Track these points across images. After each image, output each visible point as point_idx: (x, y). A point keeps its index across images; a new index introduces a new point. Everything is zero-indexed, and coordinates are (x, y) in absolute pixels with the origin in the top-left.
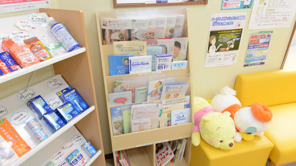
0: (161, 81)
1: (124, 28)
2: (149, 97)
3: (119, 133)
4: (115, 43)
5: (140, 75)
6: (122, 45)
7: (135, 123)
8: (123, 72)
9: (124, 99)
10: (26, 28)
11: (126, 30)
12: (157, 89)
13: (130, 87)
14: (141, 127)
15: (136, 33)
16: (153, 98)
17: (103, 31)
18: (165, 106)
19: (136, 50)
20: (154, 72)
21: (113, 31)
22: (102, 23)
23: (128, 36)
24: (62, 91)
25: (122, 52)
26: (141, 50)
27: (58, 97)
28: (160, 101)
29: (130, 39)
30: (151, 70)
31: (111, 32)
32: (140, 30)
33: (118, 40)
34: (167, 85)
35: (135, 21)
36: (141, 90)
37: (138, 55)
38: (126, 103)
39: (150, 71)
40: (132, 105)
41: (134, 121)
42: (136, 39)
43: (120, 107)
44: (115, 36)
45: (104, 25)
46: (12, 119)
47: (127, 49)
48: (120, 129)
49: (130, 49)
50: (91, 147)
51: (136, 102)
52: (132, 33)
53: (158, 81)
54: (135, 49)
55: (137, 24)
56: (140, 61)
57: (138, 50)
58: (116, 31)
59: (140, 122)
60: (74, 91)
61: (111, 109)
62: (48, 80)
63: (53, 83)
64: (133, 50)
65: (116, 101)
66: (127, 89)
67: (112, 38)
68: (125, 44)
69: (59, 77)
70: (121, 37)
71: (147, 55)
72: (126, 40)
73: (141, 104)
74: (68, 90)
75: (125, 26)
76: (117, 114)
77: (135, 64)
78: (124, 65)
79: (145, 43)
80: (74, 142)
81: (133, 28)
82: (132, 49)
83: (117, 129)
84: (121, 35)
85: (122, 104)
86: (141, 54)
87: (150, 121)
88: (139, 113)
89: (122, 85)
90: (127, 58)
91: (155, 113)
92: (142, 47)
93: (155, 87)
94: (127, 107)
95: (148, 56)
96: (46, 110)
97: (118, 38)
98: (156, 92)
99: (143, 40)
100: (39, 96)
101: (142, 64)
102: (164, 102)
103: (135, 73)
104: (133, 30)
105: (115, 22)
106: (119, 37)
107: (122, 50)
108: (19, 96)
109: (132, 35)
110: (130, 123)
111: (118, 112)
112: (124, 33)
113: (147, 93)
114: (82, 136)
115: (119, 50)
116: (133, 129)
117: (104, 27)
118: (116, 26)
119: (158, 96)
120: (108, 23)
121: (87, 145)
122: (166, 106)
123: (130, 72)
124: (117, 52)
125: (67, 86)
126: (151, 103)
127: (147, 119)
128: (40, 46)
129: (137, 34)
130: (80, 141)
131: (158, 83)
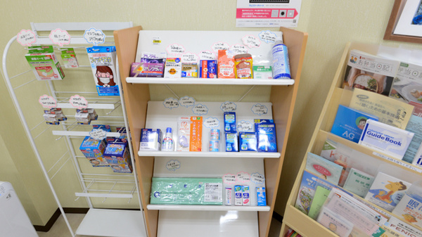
0: (404, 183)
1: (381, 73)
2: (370, 195)
3: (302, 208)
4: (358, 91)
5: (374, 153)
6: (368, 98)
7: (327, 213)
8: (351, 136)
9: (327, 171)
10: (250, 44)
11: (384, 76)
12: (392, 192)
13: (345, 161)
14: (333, 226)
15: (402, 86)
16: (378, 202)
17: (348, 69)
18: (393, 229)
19: (388, 113)
20: (405, 164)
21: (362, 73)
22: (350, 58)
23: (386, 87)
24: (261, 120)
25: (363, 108)
26: (398, 117)
27: (253, 123)
28: (388, 214)
29: (386, 93)
30: (402, 157)
31: (358, 72)
32: (412, 83)
33: (365, 89)
34: (414, 198)
35: (407, 65)
36: (360, 176)
37: (390, 122)
38: (329, 179)
39: (400, 158)
40: (336, 187)
41: (325, 209)
42: (400, 96)
43: (317, 177)
44: (363, 80)
45: (352, 61)
46: (207, 120)
47: (375, 106)
48: (305, 204)
49: (378, 108)
50: (263, 197)
51: (345, 188)
52: (394, 84)
53: (399, 180)
54: (387, 111)
55: (409, 72)
56: (384, 133)
57: (393, 115)
58: (366, 73)
59: (334, 218)
60: (272, 126)
61: (304, 172)
62: (255, 104)
63: (259, 108)
64: (384, 112)
65: (315, 166)
66: (338, 161)
67: (357, 82)
68: (374, 97)
69: (269, 105)
70: (371, 84)
71: (406, 129)
72: (378, 92)
73: (352, 195)
74: (268, 122)
75: (385, 68)
76: (309, 184)
77: (374, 133)
78: (356, 127)
79: (410, 108)
80: (253, 178)
81: (399, 77)
82: (382, 109)
83: (302, 201)
84: (372, 81)
85: (323, 177)
86: (395, 123)
87: (351, 229)
88: (340, 205)
89: (334, 151)
90: (365, 118)
91: (368, 224)
92: (402, 113)
93: (387, 186)
94: (326, 185)
95: (407, 132)
96: (231, 128)
97: (366, 86)
98: (387, 196)
99: (411, 103)
100: (234, 113)
101: (387, 139)
102: (395, 221)
103: (367, 147)
104: (398, 80)
105: (369, 59)
106: (369, 84)
107: (364, 105)
108: (223, 105)
109: (392, 88)
110: (320, 207)
111: (312, 182)
112: (378, 79)
113: (369, 185)
114: (264, 179)
115: (359, 102)
116: (320, 218)
117: (350, 64)
118: (369, 66)
119: (390, 206)
120: (358, 59)
121: (261, 191)
122: (396, 232)
123: (360, 141)
124: (355, 105)
125: (270, 118)
126: (368, 205)
127: (349, 222)
128: (248, 64)
129: (403, 89)
130: (258, 182)
131: (397, 184)
